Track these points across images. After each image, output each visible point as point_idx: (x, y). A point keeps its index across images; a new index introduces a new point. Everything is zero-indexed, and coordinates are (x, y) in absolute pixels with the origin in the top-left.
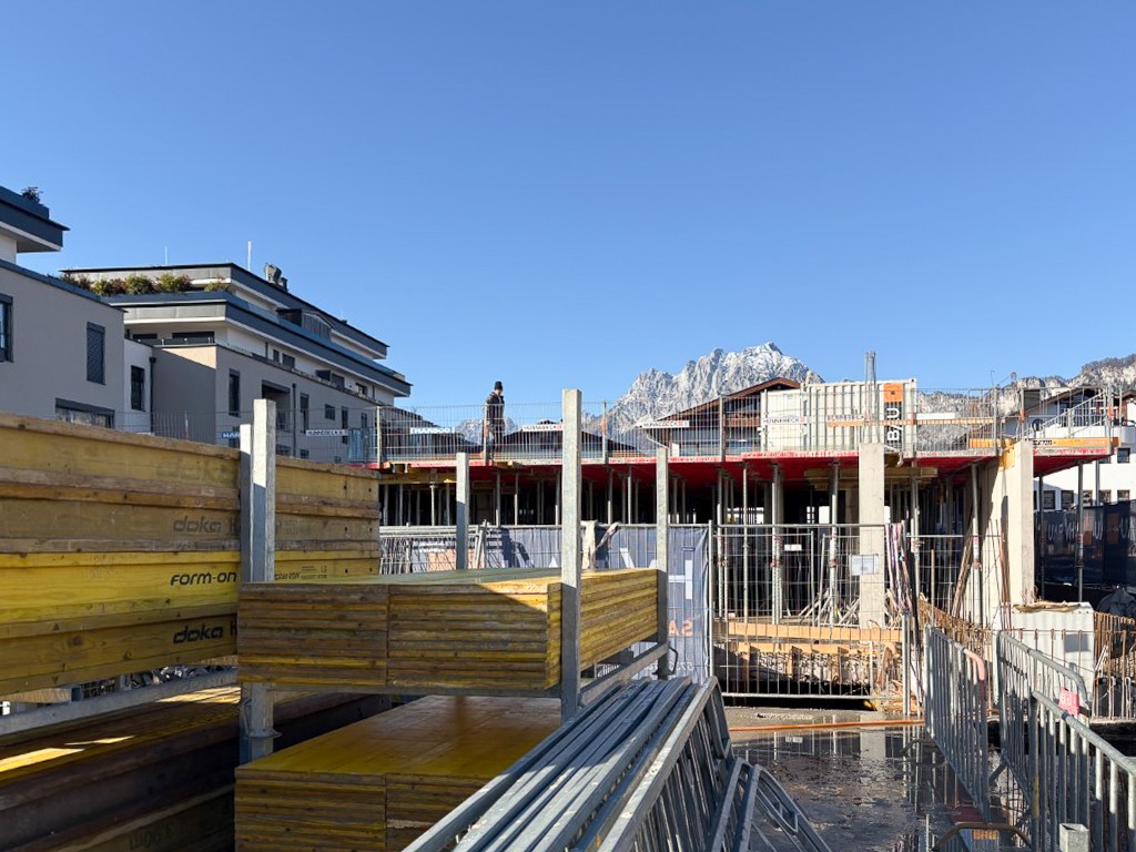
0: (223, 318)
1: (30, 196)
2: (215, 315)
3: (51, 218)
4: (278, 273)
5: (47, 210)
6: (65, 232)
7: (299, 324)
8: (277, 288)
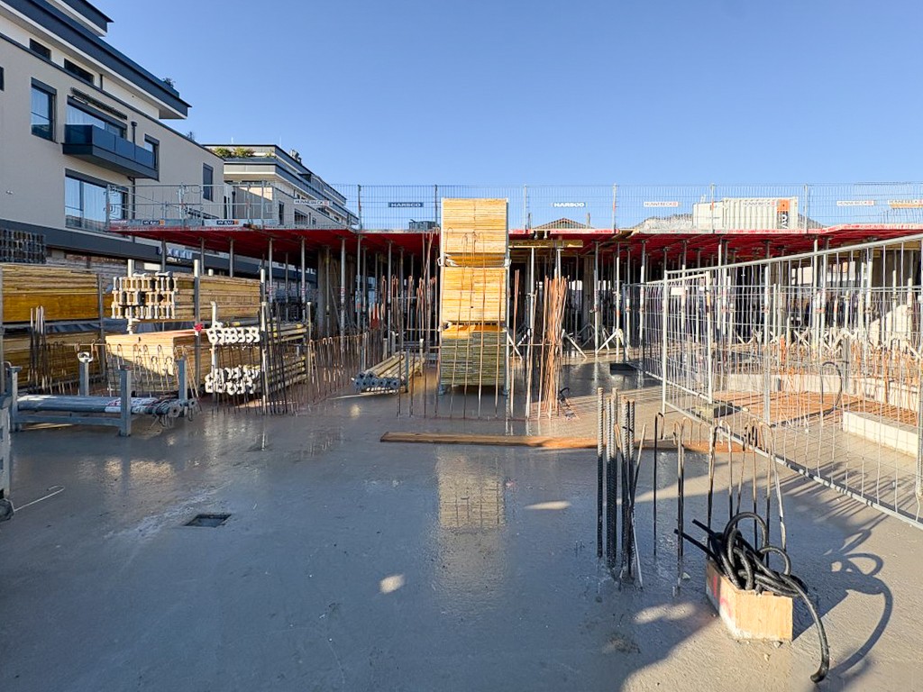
0: (274, 173)
1: (168, 83)
2: (270, 171)
3: (180, 98)
4: (297, 155)
5: (178, 93)
6: (189, 108)
7: (309, 181)
8: (296, 161)
